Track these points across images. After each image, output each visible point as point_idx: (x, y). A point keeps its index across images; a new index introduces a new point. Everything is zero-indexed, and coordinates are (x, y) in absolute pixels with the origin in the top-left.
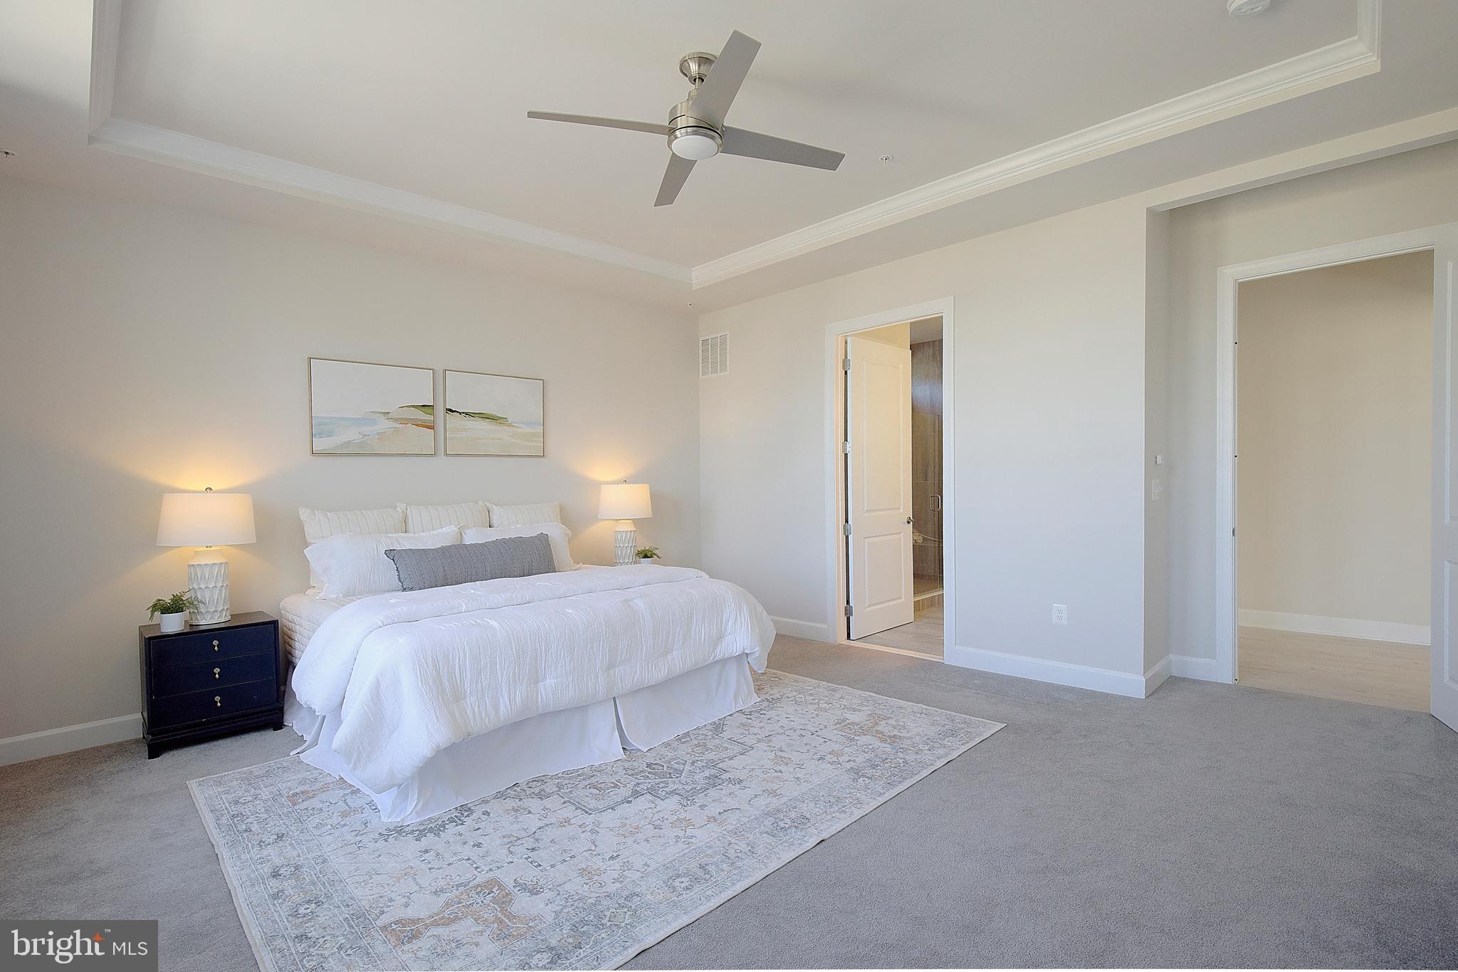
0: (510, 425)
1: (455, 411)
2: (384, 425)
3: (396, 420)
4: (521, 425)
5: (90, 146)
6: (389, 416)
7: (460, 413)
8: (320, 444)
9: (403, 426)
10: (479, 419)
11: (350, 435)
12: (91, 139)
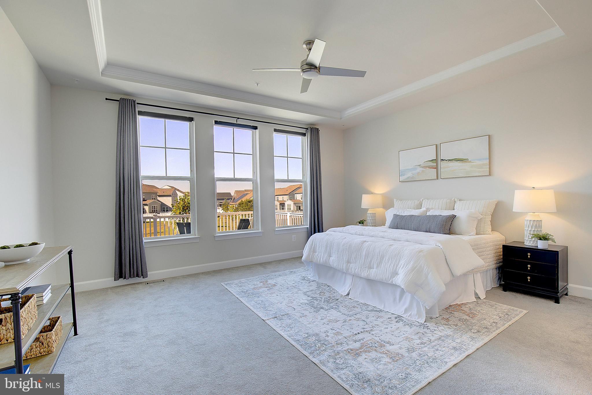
0: (470, 162)
1: (444, 160)
2: (419, 170)
3: (423, 167)
4: (476, 161)
5: (342, 120)
6: (421, 166)
7: (446, 160)
8: (402, 179)
9: (425, 169)
10: (455, 161)
11: (409, 174)
12: (341, 118)
